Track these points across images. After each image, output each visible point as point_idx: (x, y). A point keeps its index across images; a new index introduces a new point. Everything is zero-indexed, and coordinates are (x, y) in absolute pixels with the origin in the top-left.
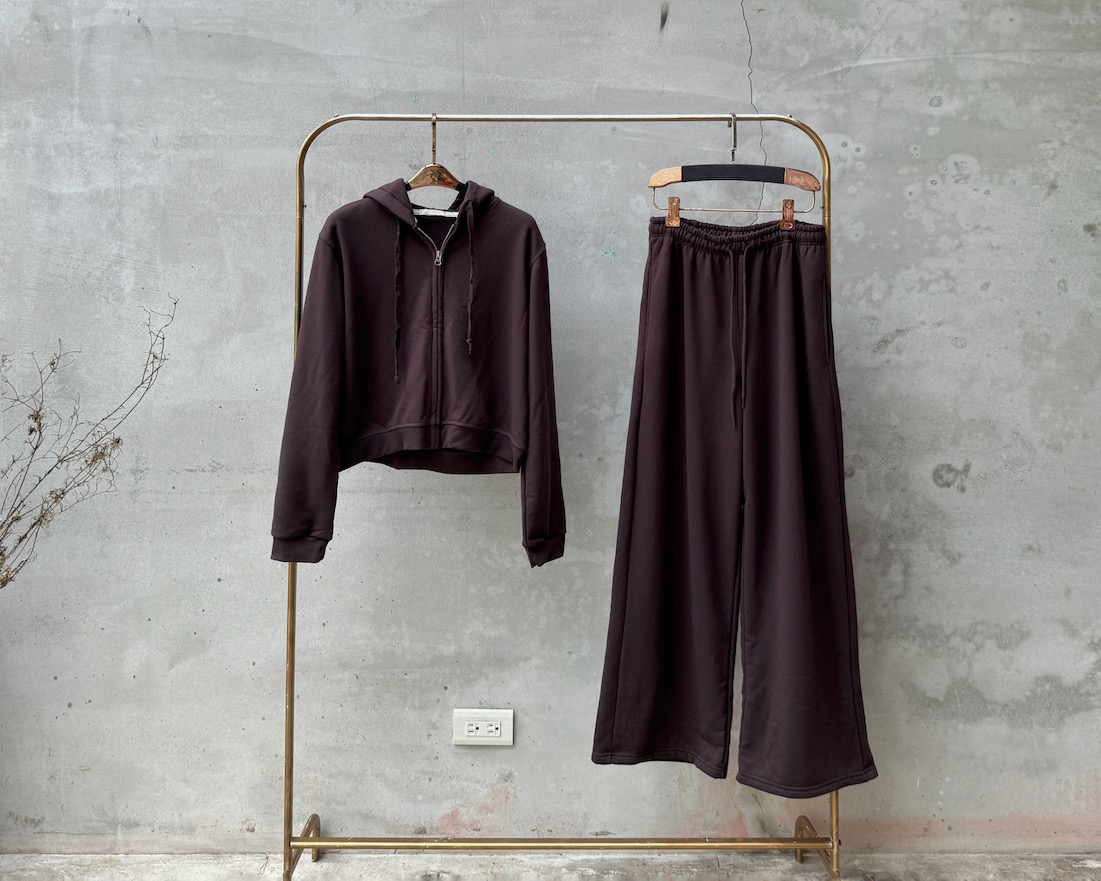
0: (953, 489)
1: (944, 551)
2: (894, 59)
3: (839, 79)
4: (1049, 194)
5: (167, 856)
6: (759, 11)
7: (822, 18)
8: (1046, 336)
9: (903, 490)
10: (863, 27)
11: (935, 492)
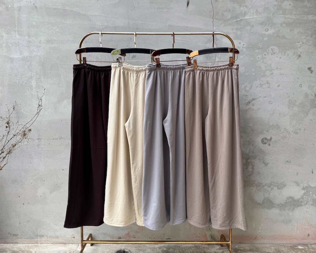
0: (267, 145)
1: (263, 162)
2: (255, 17)
3: (239, 23)
4: (298, 58)
5: (52, 244)
6: (216, 1)
7: (234, 4)
8: (295, 101)
10: (246, 7)
11: (261, 146)
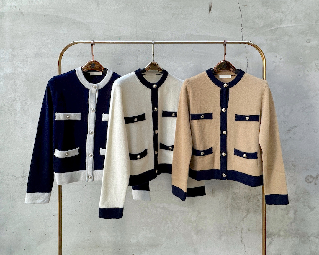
0: (312, 184)
3: (274, 32)
6: (245, 6)
9: (295, 184)
10: (282, 12)
11: (306, 185)
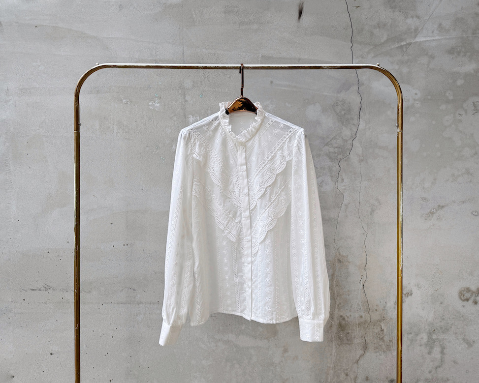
0: (471, 302)
1: (464, 340)
2: (437, 38)
3: (405, 50)
6: (357, 7)
7: (394, 12)
9: (441, 303)
10: (418, 17)
